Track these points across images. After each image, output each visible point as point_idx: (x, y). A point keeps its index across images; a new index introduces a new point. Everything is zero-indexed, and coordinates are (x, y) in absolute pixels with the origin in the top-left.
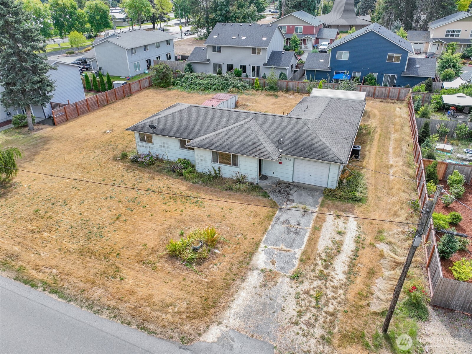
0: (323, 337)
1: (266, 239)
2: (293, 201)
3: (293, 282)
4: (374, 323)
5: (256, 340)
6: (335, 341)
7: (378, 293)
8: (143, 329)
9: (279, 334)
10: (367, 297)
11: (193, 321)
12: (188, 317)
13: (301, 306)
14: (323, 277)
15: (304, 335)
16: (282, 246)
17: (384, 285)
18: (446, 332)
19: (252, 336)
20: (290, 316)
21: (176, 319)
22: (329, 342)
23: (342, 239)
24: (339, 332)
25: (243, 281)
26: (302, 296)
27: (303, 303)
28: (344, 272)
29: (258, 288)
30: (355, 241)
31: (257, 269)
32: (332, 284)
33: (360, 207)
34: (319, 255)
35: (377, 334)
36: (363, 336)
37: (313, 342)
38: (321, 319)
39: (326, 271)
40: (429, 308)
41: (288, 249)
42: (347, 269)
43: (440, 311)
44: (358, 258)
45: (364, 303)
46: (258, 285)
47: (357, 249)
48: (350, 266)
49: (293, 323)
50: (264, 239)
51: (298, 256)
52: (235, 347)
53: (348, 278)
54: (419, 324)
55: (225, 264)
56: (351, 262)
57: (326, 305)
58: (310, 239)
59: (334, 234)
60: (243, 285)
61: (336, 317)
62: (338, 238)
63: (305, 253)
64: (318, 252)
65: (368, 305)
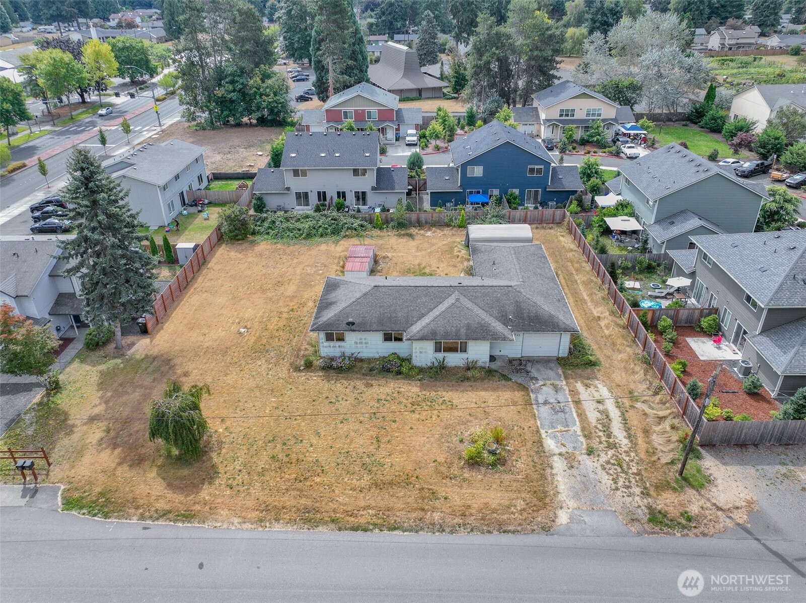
0: (642, 493)
1: (541, 425)
2: (537, 379)
3: (592, 457)
4: (670, 471)
5: (597, 511)
6: (652, 493)
7: (659, 447)
8: (504, 532)
9: (611, 501)
10: (654, 453)
11: (540, 512)
12: (533, 511)
13: (611, 475)
14: (612, 446)
15: (628, 496)
16: (560, 428)
17: (660, 439)
18: (718, 463)
19: (593, 509)
20: (609, 485)
21: (525, 515)
22: (648, 495)
23: (605, 407)
24: (651, 485)
25: (552, 468)
26: (608, 467)
27: (611, 472)
28: (625, 437)
29: (568, 471)
30: (617, 407)
31: (555, 454)
32: (623, 450)
33: (599, 371)
34: (596, 427)
35: (676, 478)
36: (668, 483)
37: (637, 499)
38: (633, 481)
39: (611, 440)
40: (699, 448)
41: (567, 429)
42: (625, 434)
43: (707, 448)
44: (628, 422)
45: (655, 458)
46: (566, 468)
47: (623, 414)
48: (626, 431)
49: (614, 490)
50: (539, 425)
51: (579, 432)
52: (586, 520)
53: (631, 441)
54: (698, 462)
55: (525, 457)
56: (625, 427)
57: (629, 468)
58: (579, 415)
59: (595, 405)
60: (554, 472)
61: (642, 475)
62: (601, 407)
63: (583, 429)
64: (594, 425)
65: (659, 459)
